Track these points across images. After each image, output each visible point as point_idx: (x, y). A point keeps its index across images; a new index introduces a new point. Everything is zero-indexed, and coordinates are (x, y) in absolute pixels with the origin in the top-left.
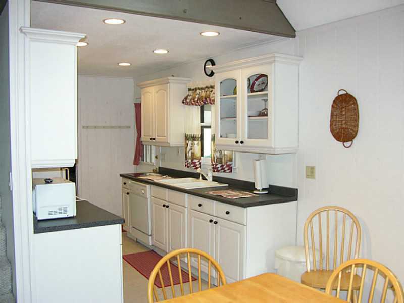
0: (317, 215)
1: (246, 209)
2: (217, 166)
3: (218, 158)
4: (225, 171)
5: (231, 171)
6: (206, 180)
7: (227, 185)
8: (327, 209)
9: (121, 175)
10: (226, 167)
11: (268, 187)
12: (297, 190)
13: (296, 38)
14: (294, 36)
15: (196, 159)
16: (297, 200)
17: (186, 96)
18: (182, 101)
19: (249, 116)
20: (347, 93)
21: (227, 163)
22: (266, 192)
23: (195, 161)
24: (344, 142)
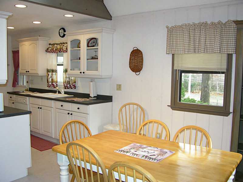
0: (125, 107)
1: (88, 106)
2: (68, 86)
3: (68, 81)
4: (72, 88)
5: (75, 88)
6: (61, 93)
7: (73, 96)
8: (129, 104)
9: (8, 93)
10: (72, 86)
11: (96, 95)
12: (112, 96)
13: (112, 20)
14: (111, 20)
15: (55, 82)
16: (112, 102)
17: (48, 48)
18: (45, 50)
19: (88, 59)
20: (138, 49)
21: (73, 84)
22: (96, 98)
23: (54, 83)
24: (136, 72)
